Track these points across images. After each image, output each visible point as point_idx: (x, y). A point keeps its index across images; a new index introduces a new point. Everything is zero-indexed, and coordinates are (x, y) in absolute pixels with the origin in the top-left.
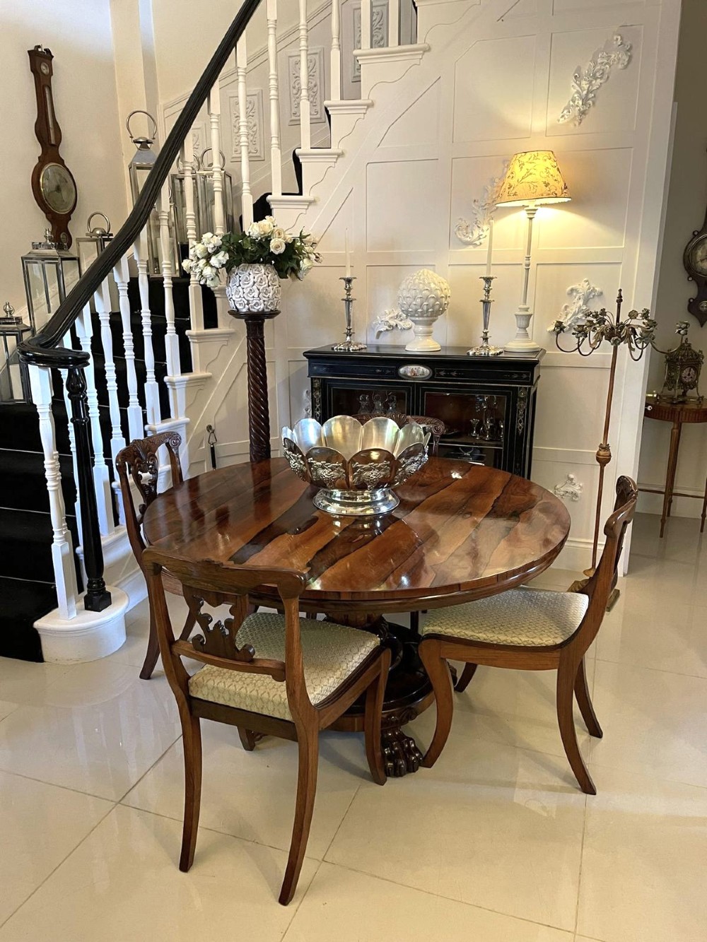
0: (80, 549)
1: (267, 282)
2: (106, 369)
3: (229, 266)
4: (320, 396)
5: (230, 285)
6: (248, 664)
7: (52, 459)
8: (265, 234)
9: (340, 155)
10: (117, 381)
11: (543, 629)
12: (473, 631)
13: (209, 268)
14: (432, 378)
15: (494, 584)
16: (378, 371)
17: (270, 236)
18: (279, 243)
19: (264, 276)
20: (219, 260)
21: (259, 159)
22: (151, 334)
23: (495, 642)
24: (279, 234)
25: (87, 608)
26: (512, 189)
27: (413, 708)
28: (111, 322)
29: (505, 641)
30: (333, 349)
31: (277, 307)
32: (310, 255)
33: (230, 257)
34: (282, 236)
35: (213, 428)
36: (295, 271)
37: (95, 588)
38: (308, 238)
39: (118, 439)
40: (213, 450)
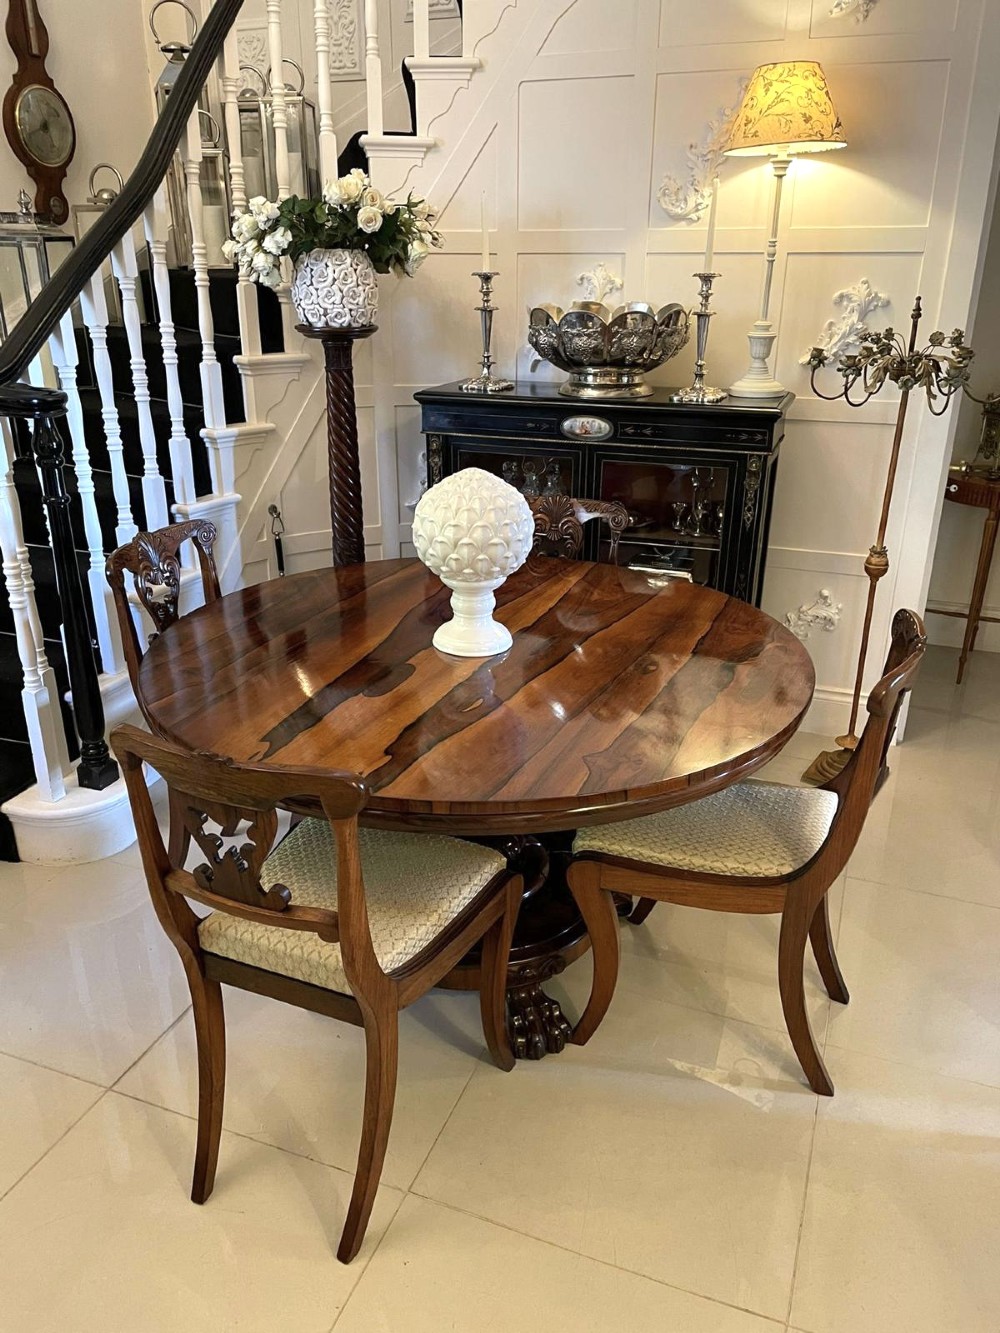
0: (69, 696)
1: (355, 278)
2: (104, 416)
3: (294, 251)
4: (440, 463)
5: (298, 282)
6: (280, 915)
7: (15, 559)
8: (349, 199)
9: (477, 68)
10: (121, 437)
11: (762, 850)
12: (651, 849)
13: (262, 255)
14: (613, 438)
15: (684, 789)
16: (530, 425)
17: (357, 203)
18: (371, 215)
19: (350, 269)
20: (277, 242)
21: (349, 79)
22: (177, 361)
23: (686, 868)
24: (373, 199)
25: (81, 784)
26: (750, 125)
27: (560, 957)
28: (109, 341)
29: (702, 866)
30: (461, 388)
31: (372, 321)
32: (423, 235)
33: (293, 236)
34: (378, 202)
35: (279, 510)
36: (401, 260)
37: (92, 754)
38: (421, 206)
39: (126, 527)
40: (278, 543)
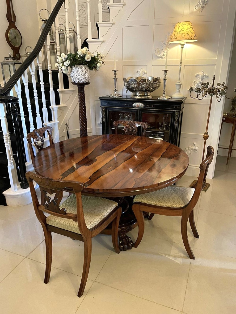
0: (19, 167)
1: (85, 71)
2: (27, 103)
3: (71, 65)
4: (105, 114)
5: (72, 72)
6: (64, 215)
7: (6, 135)
8: (83, 53)
9: (113, 24)
10: (31, 108)
11: (177, 201)
12: (151, 201)
13: (64, 66)
14: (144, 108)
15: (157, 187)
16: (125, 105)
17: (85, 55)
18: (88, 57)
19: (84, 69)
20: (67, 63)
21: (84, 27)
22: (44, 91)
23: (159, 206)
25: (21, 188)
26: (175, 36)
27: (131, 227)
28: (28, 86)
29: (163, 205)
30: (110, 96)
31: (89, 81)
32: (100, 62)
33: (71, 62)
34: (90, 54)
35: (68, 124)
36: (96, 67)
37: (24, 181)
38: (100, 55)
39: (32, 128)
40: (68, 132)
